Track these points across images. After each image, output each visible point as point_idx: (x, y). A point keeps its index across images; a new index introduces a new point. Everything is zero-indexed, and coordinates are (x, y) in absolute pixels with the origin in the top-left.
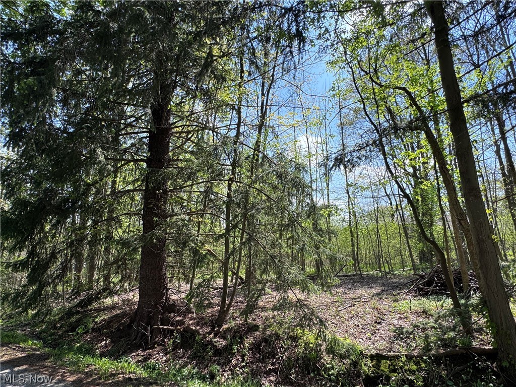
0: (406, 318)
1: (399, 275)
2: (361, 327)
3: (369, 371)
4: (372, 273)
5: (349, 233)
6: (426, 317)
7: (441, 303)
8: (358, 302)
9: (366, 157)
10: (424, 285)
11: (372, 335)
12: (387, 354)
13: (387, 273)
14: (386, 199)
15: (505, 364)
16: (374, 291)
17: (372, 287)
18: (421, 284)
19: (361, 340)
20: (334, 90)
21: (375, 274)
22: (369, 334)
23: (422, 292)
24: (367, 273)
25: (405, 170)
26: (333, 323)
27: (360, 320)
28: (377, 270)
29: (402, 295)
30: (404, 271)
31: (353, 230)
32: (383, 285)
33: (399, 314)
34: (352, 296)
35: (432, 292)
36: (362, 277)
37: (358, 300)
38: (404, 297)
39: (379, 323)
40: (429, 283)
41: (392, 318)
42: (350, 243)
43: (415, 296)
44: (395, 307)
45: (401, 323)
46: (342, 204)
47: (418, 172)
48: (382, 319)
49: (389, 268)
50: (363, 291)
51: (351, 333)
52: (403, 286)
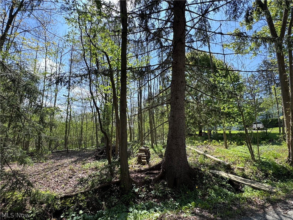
0: (86, 172)
1: (89, 150)
2: (59, 182)
3: (58, 207)
4: (74, 149)
5: (65, 126)
6: (96, 170)
7: (105, 162)
8: (61, 167)
9: (78, 82)
10: (99, 155)
11: (65, 185)
12: (71, 195)
13: (83, 149)
14: (91, 109)
15: (122, 186)
16: (73, 160)
17: (72, 158)
18: (98, 154)
19: (57, 190)
20: (68, 37)
21: (76, 150)
22: (63, 185)
23: (98, 158)
24: (72, 149)
25: (102, 95)
26: (40, 183)
27: (59, 178)
28: (78, 148)
29: (87, 161)
30: (92, 147)
31: (67, 124)
32: (79, 156)
33: (84, 171)
34: (58, 164)
35: (102, 157)
36: (68, 152)
37: (61, 166)
38: (88, 161)
39: (71, 178)
40: (101, 154)
41: (79, 174)
42: (64, 132)
43: (94, 160)
44: (82, 167)
45: (83, 175)
46: (63, 108)
47: (108, 97)
48: (73, 175)
49: (85, 146)
50: (66, 160)
51: (51, 187)
52: (90, 155)
